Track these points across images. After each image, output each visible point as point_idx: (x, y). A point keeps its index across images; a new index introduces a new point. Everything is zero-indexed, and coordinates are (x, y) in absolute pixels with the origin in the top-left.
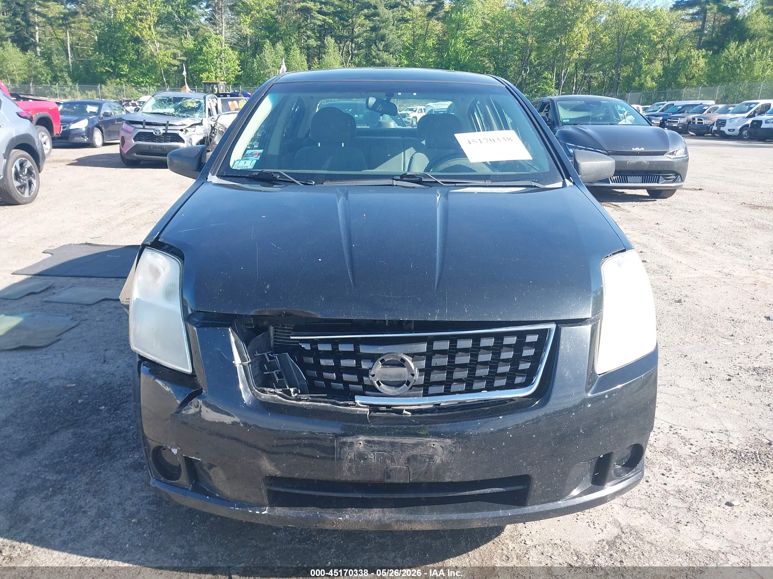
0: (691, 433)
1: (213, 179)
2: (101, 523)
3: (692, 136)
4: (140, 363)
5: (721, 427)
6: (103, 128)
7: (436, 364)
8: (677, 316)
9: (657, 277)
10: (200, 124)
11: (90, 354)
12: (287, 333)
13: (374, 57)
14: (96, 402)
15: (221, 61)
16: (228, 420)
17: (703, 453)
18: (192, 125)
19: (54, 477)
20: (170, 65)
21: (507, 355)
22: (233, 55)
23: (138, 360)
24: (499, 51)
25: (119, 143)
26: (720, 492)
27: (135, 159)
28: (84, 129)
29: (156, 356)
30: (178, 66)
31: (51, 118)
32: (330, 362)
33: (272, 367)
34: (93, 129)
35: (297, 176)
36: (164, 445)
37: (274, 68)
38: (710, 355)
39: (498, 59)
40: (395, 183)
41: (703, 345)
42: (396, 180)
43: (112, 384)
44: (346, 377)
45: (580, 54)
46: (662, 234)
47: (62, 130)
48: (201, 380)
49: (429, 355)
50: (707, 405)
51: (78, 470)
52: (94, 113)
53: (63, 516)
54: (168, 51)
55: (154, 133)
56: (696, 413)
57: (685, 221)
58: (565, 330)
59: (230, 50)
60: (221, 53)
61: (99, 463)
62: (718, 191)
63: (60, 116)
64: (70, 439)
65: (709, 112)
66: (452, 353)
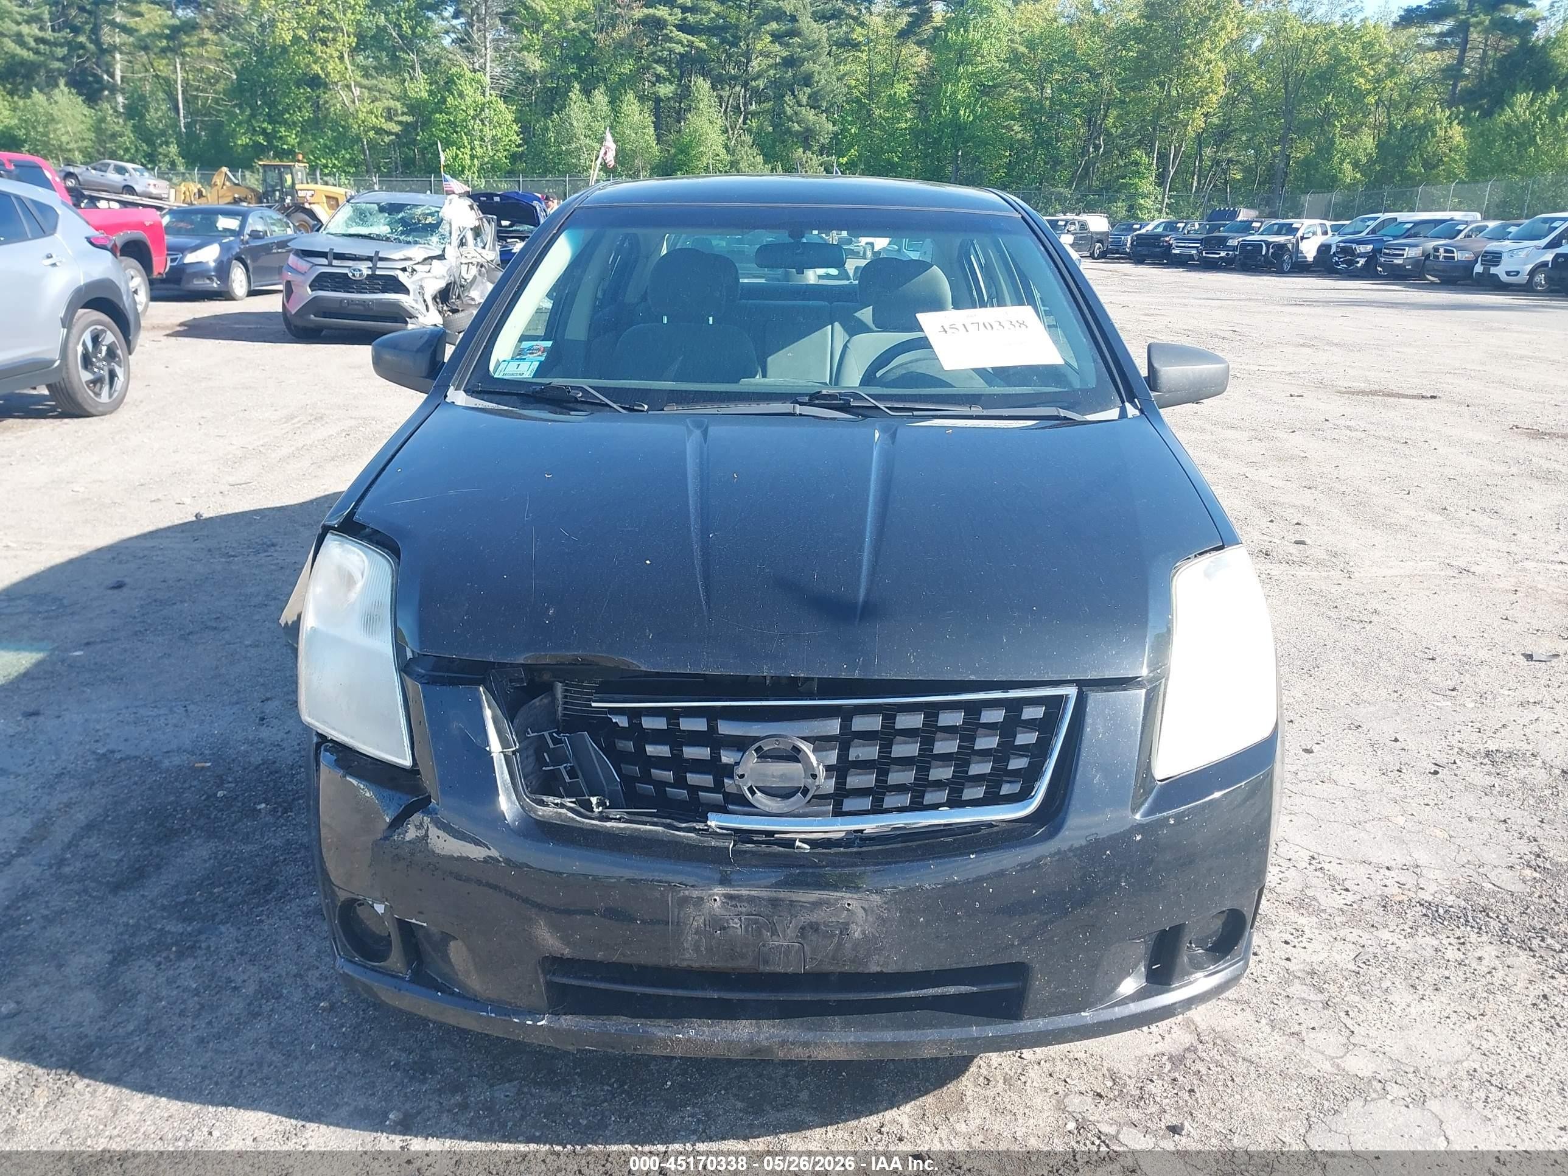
0: (1349, 870)
1: (458, 397)
2: (266, 1008)
3: (1432, 283)
4: (318, 746)
5: (1409, 861)
6: (249, 262)
7: (858, 756)
8: (1352, 651)
9: (1323, 574)
10: (441, 257)
11: (235, 709)
12: (587, 694)
13: (790, 119)
14: (250, 796)
15: (483, 124)
16: (476, 853)
17: (1367, 905)
18: (426, 259)
19: (180, 928)
20: (379, 131)
21: (987, 742)
22: (506, 113)
23: (315, 740)
24: (1042, 106)
25: (281, 291)
26: (1389, 975)
27: (312, 326)
28: (212, 264)
29: (346, 735)
30: (397, 135)
31: (149, 243)
32: (664, 751)
33: (558, 759)
34: (229, 262)
35: (616, 394)
36: (361, 897)
37: (587, 141)
38: (1405, 726)
39: (1041, 123)
40: (799, 409)
41: (1395, 707)
42: (801, 404)
43: (277, 765)
44: (693, 779)
45: (1206, 115)
46: (1344, 489)
47: (169, 264)
48: (430, 780)
49: (845, 740)
50: (1387, 818)
51: (222, 916)
52: (231, 232)
53: (197, 994)
54: (376, 104)
55: (350, 275)
56: (1363, 834)
57: (1393, 461)
58: (1096, 699)
59: (501, 102)
60: (482, 110)
61: (258, 906)
62: (1469, 401)
63: (166, 237)
64: (205, 861)
65: (1468, 236)
66: (886, 737)
